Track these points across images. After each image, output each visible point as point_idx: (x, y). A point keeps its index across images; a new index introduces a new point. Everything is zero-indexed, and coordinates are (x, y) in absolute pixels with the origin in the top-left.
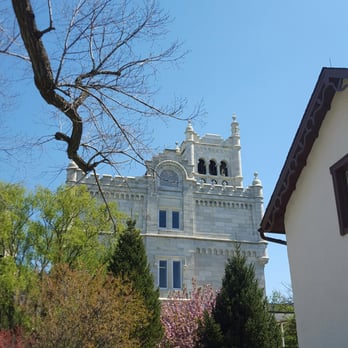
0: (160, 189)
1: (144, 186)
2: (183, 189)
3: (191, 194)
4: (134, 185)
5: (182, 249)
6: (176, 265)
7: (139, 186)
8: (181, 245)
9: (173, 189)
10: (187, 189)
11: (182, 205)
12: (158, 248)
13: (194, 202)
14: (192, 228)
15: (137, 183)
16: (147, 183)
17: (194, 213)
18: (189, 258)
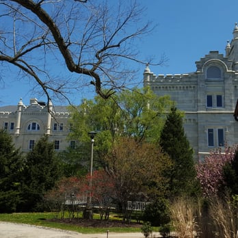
0: (207, 81)
1: (195, 79)
2: (224, 78)
3: (231, 82)
4: (187, 79)
5: (224, 121)
6: (221, 132)
7: (191, 80)
8: (223, 118)
9: (217, 79)
10: (227, 79)
11: (224, 90)
12: (207, 121)
13: (233, 88)
14: (231, 106)
15: (190, 78)
16: (197, 77)
17: (233, 95)
18: (230, 127)
